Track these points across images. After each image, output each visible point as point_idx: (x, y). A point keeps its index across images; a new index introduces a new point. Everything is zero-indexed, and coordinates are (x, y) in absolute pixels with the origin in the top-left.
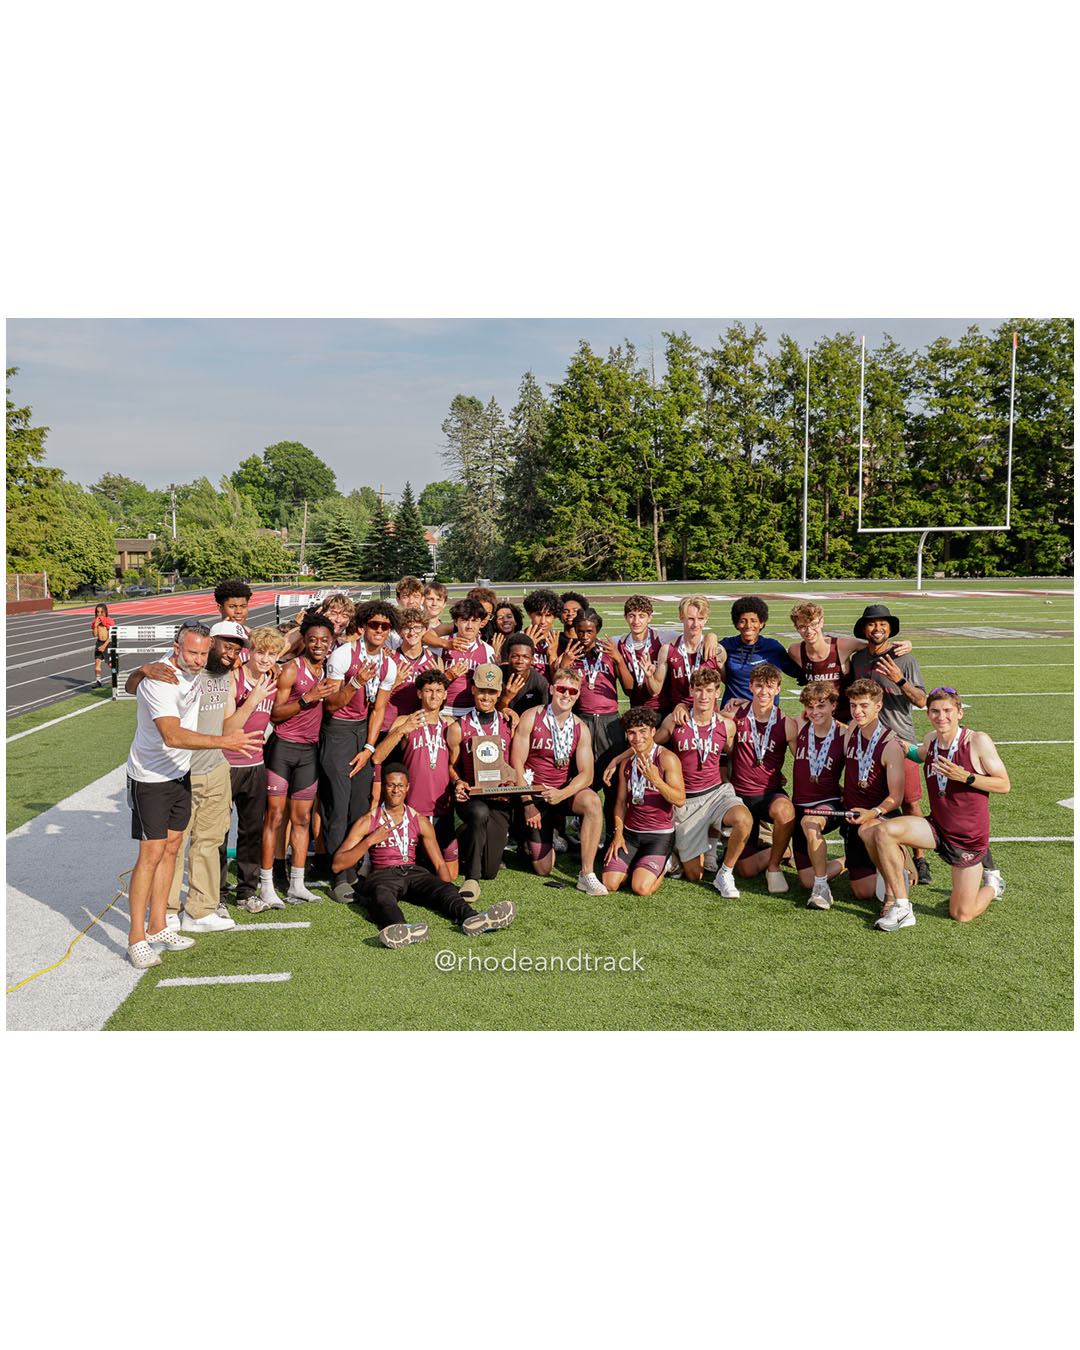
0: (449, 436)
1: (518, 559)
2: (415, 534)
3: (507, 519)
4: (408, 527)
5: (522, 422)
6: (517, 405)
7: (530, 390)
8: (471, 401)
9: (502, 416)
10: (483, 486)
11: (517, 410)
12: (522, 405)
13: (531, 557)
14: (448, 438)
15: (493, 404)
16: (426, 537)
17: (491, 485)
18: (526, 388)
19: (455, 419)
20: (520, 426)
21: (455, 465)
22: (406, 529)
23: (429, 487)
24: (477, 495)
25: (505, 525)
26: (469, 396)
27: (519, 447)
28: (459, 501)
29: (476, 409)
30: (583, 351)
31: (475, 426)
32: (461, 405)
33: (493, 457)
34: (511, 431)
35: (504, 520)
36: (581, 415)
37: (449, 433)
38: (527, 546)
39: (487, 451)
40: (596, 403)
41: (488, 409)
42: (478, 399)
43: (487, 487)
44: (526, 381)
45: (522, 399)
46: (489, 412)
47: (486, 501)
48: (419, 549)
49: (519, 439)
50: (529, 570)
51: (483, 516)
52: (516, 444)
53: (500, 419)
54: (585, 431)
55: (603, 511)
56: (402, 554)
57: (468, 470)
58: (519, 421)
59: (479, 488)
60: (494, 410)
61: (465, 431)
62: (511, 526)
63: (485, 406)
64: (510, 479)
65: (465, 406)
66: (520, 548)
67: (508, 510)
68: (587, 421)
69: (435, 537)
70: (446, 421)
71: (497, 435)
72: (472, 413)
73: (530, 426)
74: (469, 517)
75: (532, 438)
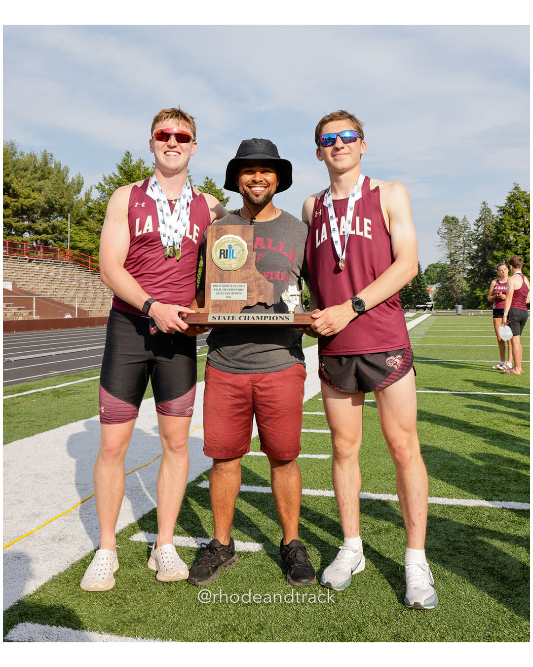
0: (441, 236)
1: (477, 298)
2: (422, 287)
3: (472, 277)
4: (418, 284)
5: (481, 227)
6: (478, 218)
7: (486, 210)
8: (453, 219)
9: (470, 225)
10: (459, 261)
11: (478, 221)
12: (481, 218)
13: (485, 297)
14: (440, 238)
15: (465, 219)
16: (428, 289)
17: (463, 261)
18: (483, 210)
19: (445, 228)
20: (480, 229)
21: (443, 251)
22: (417, 285)
23: (429, 266)
24: (455, 266)
25: (470, 281)
26: (452, 216)
27: (479, 240)
28: (446, 270)
29: (455, 222)
30: (516, 188)
31: (454, 231)
32: (447, 221)
33: (464, 247)
34: (475, 232)
35: (470, 278)
36: (513, 221)
37: (441, 235)
38: (483, 291)
39: (462, 243)
40: (522, 215)
41: (462, 222)
42: (457, 217)
43: (461, 262)
44: (483, 206)
45: (481, 215)
46: (463, 224)
47: (460, 269)
48: (424, 295)
49: (479, 236)
50: (484, 304)
51: (458, 277)
52: (477, 238)
53: (469, 226)
54: (515, 230)
55: (526, 272)
56: (415, 298)
57: (451, 253)
58: (479, 226)
59: (457, 262)
60: (465, 222)
61: (449, 234)
62: (474, 281)
63: (460, 220)
64: (474, 257)
65: (450, 221)
66: (479, 292)
67: (472, 273)
68: (517, 224)
69: (432, 290)
70: (440, 229)
71: (466, 234)
72: (453, 225)
73: (485, 229)
74: (451, 278)
75: (486, 235)
